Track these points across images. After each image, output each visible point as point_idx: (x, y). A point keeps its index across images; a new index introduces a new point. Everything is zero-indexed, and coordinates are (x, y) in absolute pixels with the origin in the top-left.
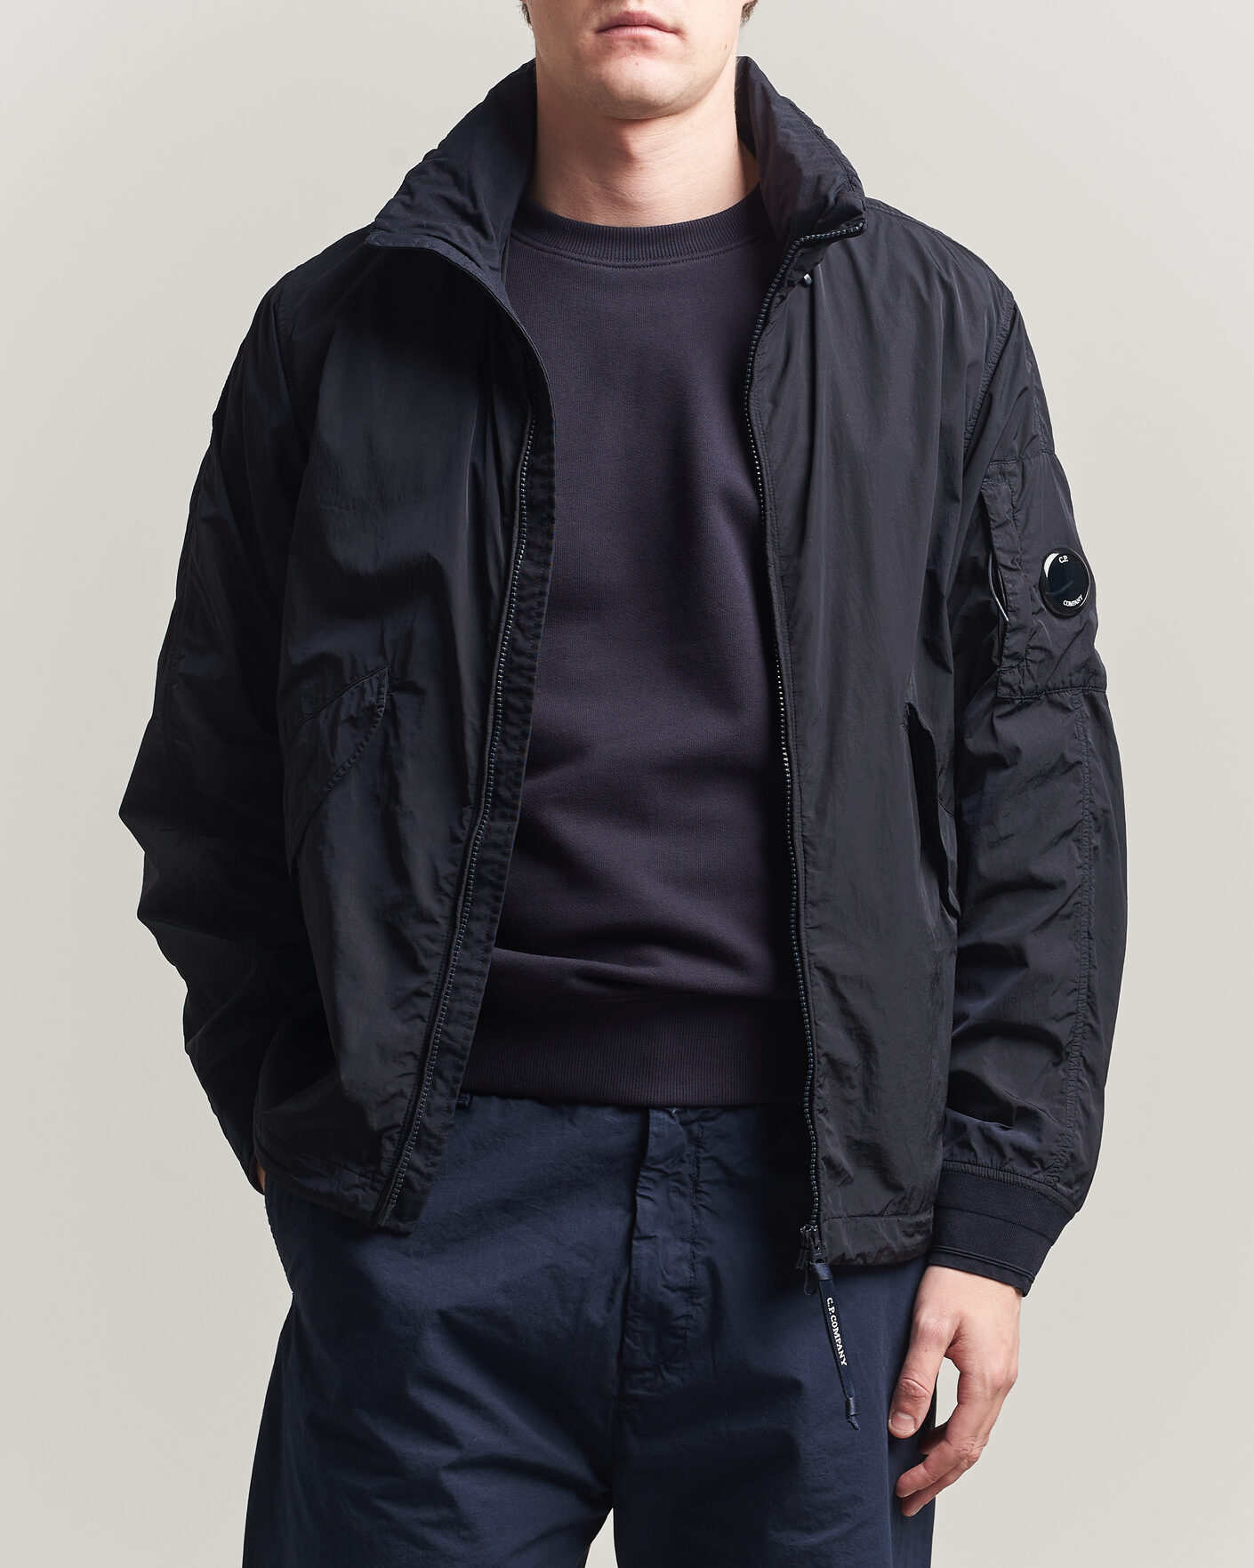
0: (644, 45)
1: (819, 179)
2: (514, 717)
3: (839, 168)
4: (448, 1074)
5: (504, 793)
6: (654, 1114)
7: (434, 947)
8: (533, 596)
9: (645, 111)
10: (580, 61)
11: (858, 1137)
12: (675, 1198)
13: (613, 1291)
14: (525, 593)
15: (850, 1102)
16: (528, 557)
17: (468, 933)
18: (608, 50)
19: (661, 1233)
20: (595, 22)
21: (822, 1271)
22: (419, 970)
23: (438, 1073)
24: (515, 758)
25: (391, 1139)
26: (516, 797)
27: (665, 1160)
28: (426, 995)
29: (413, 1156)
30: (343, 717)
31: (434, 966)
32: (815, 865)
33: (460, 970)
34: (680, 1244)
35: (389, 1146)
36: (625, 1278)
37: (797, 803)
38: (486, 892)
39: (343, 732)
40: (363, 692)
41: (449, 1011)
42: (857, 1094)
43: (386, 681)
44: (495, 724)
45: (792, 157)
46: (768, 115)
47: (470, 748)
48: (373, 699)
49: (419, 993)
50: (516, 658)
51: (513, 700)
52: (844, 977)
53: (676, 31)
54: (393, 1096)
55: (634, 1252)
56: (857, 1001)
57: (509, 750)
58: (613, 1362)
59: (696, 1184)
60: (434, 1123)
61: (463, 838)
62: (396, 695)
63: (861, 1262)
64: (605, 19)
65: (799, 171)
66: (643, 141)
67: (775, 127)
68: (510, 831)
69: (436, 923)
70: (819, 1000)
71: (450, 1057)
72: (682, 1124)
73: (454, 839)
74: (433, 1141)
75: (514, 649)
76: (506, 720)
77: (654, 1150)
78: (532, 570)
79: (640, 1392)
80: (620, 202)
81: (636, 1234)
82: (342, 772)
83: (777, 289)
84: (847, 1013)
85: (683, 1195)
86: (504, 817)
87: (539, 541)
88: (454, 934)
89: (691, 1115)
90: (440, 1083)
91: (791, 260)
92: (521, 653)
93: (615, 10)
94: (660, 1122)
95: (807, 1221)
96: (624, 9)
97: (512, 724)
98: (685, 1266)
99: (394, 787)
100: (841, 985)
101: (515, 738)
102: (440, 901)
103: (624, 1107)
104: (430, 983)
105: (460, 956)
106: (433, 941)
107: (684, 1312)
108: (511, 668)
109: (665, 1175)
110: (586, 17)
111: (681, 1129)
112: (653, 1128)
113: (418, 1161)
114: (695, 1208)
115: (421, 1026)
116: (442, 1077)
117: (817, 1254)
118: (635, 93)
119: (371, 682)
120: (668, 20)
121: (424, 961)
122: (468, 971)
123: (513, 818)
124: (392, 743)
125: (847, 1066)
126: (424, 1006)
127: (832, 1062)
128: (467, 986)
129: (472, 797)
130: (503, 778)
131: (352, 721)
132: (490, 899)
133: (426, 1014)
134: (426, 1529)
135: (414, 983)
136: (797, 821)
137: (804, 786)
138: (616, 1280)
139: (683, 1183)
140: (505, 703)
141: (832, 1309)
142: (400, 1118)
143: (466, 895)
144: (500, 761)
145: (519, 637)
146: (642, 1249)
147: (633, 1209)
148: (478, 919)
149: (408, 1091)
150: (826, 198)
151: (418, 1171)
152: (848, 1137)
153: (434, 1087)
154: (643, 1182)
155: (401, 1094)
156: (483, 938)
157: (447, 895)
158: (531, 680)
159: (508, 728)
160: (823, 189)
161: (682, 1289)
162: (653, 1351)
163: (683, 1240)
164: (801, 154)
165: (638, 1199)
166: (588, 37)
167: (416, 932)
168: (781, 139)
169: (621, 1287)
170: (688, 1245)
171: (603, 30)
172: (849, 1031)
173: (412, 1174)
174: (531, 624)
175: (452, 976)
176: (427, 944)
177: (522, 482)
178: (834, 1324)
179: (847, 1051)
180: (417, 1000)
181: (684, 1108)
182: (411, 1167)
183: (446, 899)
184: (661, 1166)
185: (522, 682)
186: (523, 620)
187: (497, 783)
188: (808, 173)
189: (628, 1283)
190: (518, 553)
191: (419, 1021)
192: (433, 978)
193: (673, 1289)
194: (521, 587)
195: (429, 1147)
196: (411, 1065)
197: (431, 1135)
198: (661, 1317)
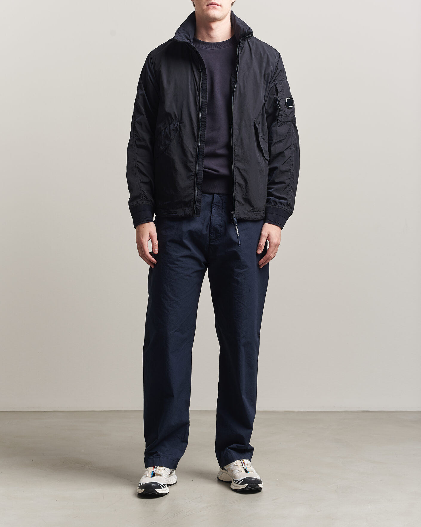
0: (215, 8)
1: (244, 29)
2: (203, 126)
3: (247, 27)
4: (200, 188)
5: (202, 139)
6: (215, 195)
7: (193, 167)
8: (204, 105)
9: (215, 20)
10: (203, 11)
11: (245, 197)
12: (218, 209)
13: (208, 225)
14: (203, 105)
15: (243, 191)
16: (203, 98)
17: (199, 164)
18: (209, 9)
19: (216, 215)
20: (206, 4)
21: (235, 219)
22: (192, 171)
23: (198, 188)
24: (204, 133)
25: (192, 201)
26: (204, 140)
27: (217, 203)
28: (193, 175)
29: (196, 203)
30: (171, 129)
31: (194, 170)
32: (236, 149)
33: (198, 170)
34: (219, 217)
35: (192, 203)
36: (210, 223)
37: (233, 139)
38: (201, 156)
39: (172, 132)
40: (174, 124)
41: (197, 178)
42: (244, 190)
43: (178, 122)
44: (200, 128)
45: (239, 26)
46: (235, 19)
47: (196, 132)
48: (177, 126)
49: (192, 175)
50: (202, 116)
51: (202, 123)
52: (241, 169)
53: (220, 6)
54: (191, 194)
55: (211, 218)
56: (243, 173)
57: (202, 132)
58: (208, 238)
59: (222, 207)
60: (199, 197)
61: (196, 148)
62: (180, 124)
63: (245, 219)
64: (208, 4)
65: (240, 28)
66: (214, 25)
67: (236, 21)
68: (204, 145)
69: (193, 163)
70: (236, 173)
71: (199, 185)
72: (220, 196)
73: (194, 148)
74: (200, 200)
75: (202, 114)
76: (201, 127)
77: (215, 201)
78: (204, 101)
79: (212, 244)
80: (210, 37)
81: (212, 215)
82: (173, 139)
83: (239, 47)
84: (242, 175)
85: (220, 209)
86: (202, 143)
87: (205, 95)
88: (196, 164)
89: (221, 195)
90: (199, 190)
91: (241, 42)
92: (203, 115)
93: (210, 2)
94: (216, 196)
95: (233, 211)
96: (212, 2)
97: (202, 127)
98: (220, 221)
99: (182, 140)
100: (241, 170)
101: (203, 130)
102: (193, 159)
103: (210, 194)
104: (194, 173)
105: (198, 168)
106: (193, 166)
107: (220, 229)
108: (202, 118)
109: (217, 205)
110: (205, 3)
111: (219, 197)
112: (214, 197)
113: (198, 204)
114: (222, 211)
115: (193, 181)
116: (199, 189)
117: (234, 216)
118: (213, 17)
119: (175, 123)
120: (219, 4)
121: (192, 170)
122: (200, 170)
123: (204, 143)
124: (181, 133)
125: (242, 184)
126: (193, 177)
127: (239, 184)
128: (200, 173)
129: (197, 140)
130: (202, 137)
131: (173, 130)
132: (202, 158)
133: (194, 179)
134: (176, 269)
135: (191, 174)
136: (233, 142)
137: (235, 136)
138: (208, 223)
139: (220, 207)
140: (201, 124)
141: (237, 226)
142: (193, 197)
143: (198, 157)
144: (201, 134)
145: (203, 112)
146: (213, 218)
147: (211, 211)
148: (200, 161)
149: (193, 192)
150: (245, 32)
151: (198, 206)
152: (243, 197)
153: (198, 191)
154: (213, 206)
155: (192, 193)
156: (202, 164)
157: (194, 158)
158: (205, 119)
159: (202, 128)
160: (245, 30)
161: (220, 225)
162: (215, 236)
163: (220, 217)
164: (240, 25)
165: (212, 209)
166: (205, 7)
167: (189, 165)
168: (237, 23)
169: (209, 224)
170: (221, 218)
171: (208, 5)
172: (242, 178)
173: (197, 207)
174: (205, 110)
175: (197, 172)
176: (192, 167)
177: (201, 85)
178: (237, 229)
179: (242, 182)
180: (192, 177)
181: (220, 194)
182: (197, 205)
183: (194, 159)
184: (216, 204)
185: (204, 120)
186: (203, 109)
187: (201, 138)
188: (242, 28)
189: (210, 224)
190: (201, 98)
191: (193, 180)
192: (194, 172)
193: (218, 225)
194: (202, 104)
195: (199, 201)
196: (193, 188)
197: (199, 199)
198: (216, 230)
